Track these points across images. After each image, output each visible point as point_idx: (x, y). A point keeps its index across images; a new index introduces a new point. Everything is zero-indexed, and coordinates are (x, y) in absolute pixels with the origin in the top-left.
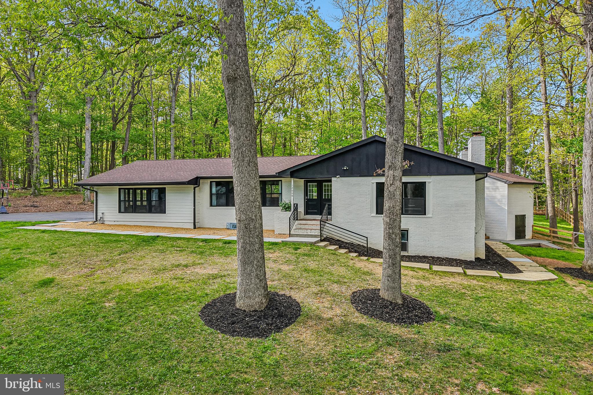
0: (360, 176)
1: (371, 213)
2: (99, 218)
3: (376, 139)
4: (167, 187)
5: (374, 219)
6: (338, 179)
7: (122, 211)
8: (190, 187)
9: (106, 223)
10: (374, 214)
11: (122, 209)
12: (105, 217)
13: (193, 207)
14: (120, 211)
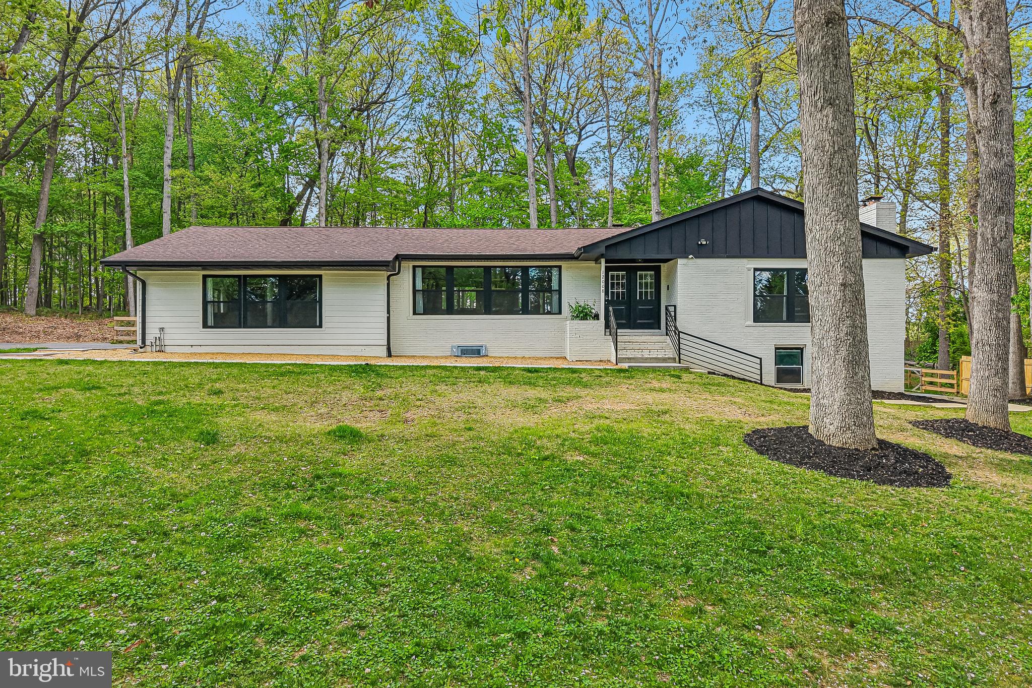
0: (728, 257)
1: (746, 319)
2: (150, 339)
3: (760, 193)
4: (326, 274)
5: (751, 330)
6: (691, 261)
7: (209, 324)
8: (379, 276)
9: (168, 349)
10: (750, 322)
11: (210, 321)
12: (166, 337)
13: (386, 315)
14: (205, 325)
